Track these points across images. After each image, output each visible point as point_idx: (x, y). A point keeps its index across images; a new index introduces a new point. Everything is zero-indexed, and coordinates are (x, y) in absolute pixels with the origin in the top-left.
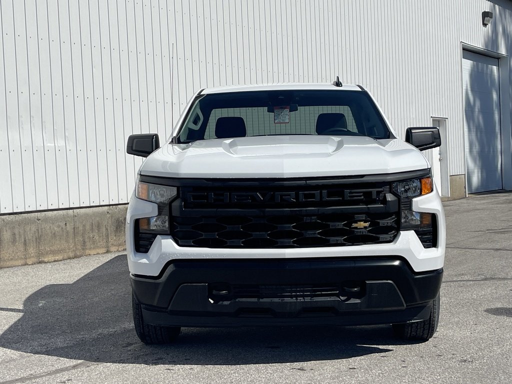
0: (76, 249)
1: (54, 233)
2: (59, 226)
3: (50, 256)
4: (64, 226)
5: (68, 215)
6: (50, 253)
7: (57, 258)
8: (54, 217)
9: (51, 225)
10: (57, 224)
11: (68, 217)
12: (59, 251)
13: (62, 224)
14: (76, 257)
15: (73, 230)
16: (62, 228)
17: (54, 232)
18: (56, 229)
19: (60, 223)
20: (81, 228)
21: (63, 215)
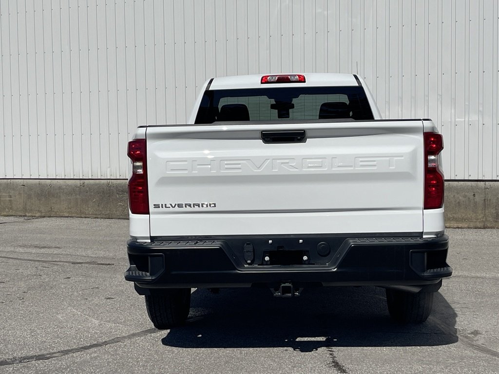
0: (486, 220)
1: (459, 203)
2: (465, 196)
3: (452, 222)
4: (472, 197)
5: (477, 187)
6: (452, 220)
7: (460, 225)
8: (459, 187)
9: (456, 195)
10: (463, 194)
11: (478, 188)
12: (463, 220)
13: (470, 195)
14: (484, 228)
15: (483, 202)
16: (469, 198)
17: (458, 201)
18: (461, 198)
19: (466, 194)
20: (494, 201)
21: (471, 186)
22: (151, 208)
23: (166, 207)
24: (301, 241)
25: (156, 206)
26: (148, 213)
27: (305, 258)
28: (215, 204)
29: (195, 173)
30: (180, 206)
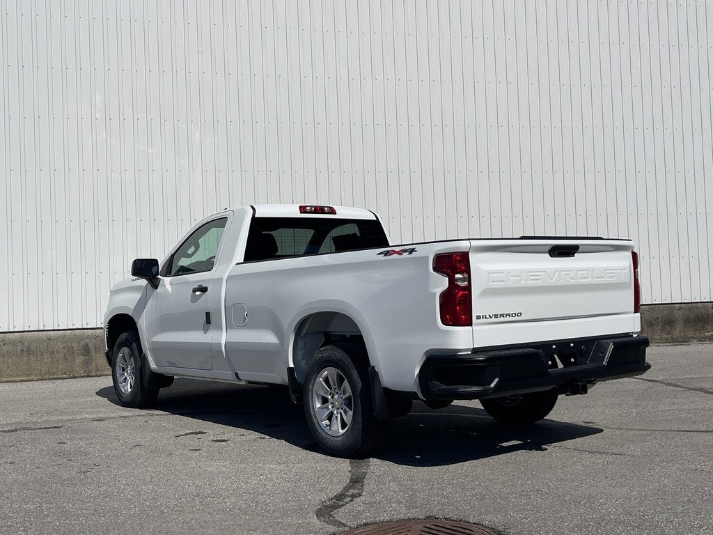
22: (474, 320)
23: (486, 318)
24: (572, 345)
25: (478, 317)
26: (471, 325)
27: (572, 360)
28: (521, 313)
29: (510, 284)
30: (496, 316)
